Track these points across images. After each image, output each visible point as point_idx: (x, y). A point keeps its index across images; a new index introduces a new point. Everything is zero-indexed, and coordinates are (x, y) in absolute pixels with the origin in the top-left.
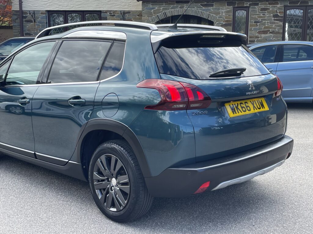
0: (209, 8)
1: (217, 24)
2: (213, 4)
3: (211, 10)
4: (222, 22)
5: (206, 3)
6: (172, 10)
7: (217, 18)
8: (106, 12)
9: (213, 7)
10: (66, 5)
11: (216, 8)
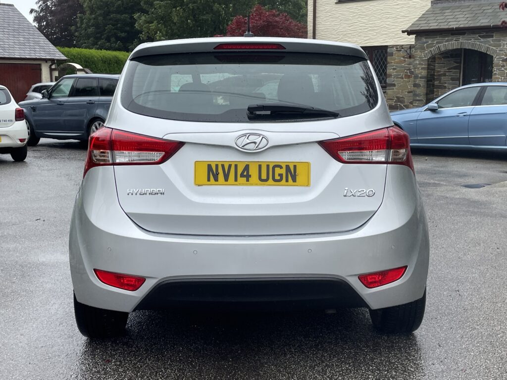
0: (488, 39)
1: (497, 58)
2: (493, 35)
3: (490, 42)
4: (503, 56)
5: (485, 34)
6: (446, 43)
7: (498, 52)
8: (393, 46)
9: (493, 37)
10: (354, 41)
11: (496, 40)
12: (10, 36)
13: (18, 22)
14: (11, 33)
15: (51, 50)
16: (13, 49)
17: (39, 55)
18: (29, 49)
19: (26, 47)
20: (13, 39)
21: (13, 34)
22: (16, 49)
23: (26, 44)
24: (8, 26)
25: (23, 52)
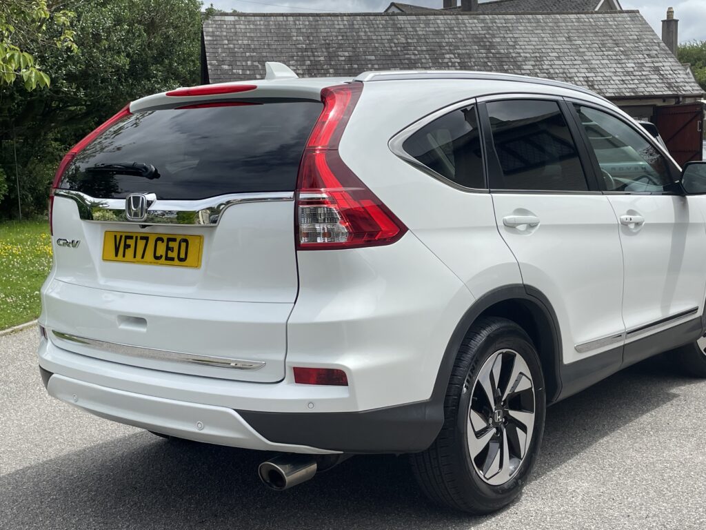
12: (612, 61)
13: (636, 37)
14: (614, 57)
15: (678, 80)
16: (607, 82)
17: (652, 89)
18: (636, 81)
19: (633, 77)
20: (615, 65)
21: (618, 57)
22: (612, 82)
23: (637, 73)
24: (615, 46)
25: (625, 86)
